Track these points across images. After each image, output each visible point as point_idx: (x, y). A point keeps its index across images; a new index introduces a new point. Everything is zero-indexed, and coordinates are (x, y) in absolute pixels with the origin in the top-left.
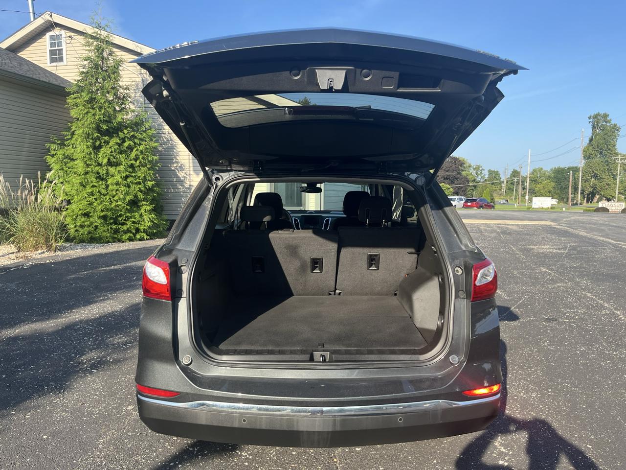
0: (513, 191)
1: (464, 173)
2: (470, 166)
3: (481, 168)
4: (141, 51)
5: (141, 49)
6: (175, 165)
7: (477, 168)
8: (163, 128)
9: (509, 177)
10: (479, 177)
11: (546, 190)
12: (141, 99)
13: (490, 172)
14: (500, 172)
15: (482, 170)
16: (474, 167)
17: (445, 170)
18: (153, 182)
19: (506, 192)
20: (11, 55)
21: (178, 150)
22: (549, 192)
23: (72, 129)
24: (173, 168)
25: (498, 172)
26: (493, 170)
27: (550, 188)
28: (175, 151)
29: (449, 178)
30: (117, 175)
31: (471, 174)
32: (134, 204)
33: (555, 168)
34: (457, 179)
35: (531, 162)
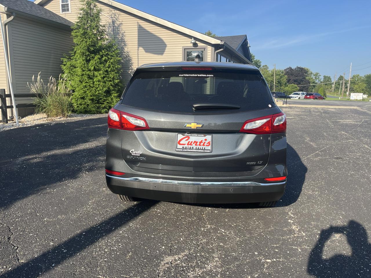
0: (339, 89)
1: (307, 78)
2: (311, 73)
3: (318, 75)
4: (112, 4)
5: (112, 3)
6: (131, 71)
7: (316, 75)
8: (124, 49)
9: (337, 80)
10: (317, 80)
11: (361, 88)
12: (112, 33)
13: (325, 77)
14: (331, 77)
15: (319, 76)
16: (314, 74)
17: (295, 76)
18: (118, 80)
19: (334, 90)
20: (41, 8)
21: (133, 62)
22: (363, 90)
23: (74, 50)
24: (129, 73)
25: (330, 77)
26: (327, 76)
27: (364, 88)
28: (131, 63)
29: (297, 81)
30: (99, 76)
31: (312, 78)
32: (108, 92)
33: (367, 75)
34: (302, 81)
35: (352, 71)
